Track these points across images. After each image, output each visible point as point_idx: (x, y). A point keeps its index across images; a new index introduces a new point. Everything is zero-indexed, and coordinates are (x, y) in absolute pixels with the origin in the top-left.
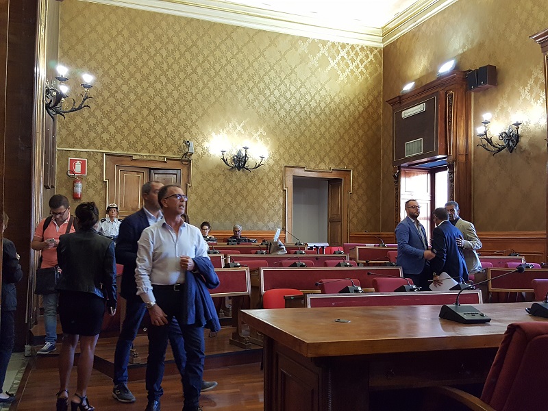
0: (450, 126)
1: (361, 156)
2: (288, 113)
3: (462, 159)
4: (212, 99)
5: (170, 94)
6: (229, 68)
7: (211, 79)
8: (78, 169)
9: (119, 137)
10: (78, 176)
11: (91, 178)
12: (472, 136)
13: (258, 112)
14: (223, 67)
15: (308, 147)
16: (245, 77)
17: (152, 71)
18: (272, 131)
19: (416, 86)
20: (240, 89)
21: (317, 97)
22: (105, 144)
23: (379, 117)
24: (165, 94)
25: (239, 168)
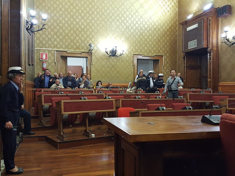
0: (209, 34)
1: (168, 49)
2: (135, 31)
3: (215, 49)
4: (101, 25)
5: (82, 24)
6: (108, 11)
7: (100, 16)
8: (44, 57)
9: (61, 43)
10: (44, 61)
11: (50, 61)
12: (220, 38)
13: (121, 30)
14: (106, 11)
15: (144, 45)
16: (115, 15)
17: (75, 14)
18: (127, 39)
19: (193, 16)
20: (113, 20)
21: (148, 23)
22: (55, 46)
23: (176, 31)
24: (80, 23)
25: (113, 56)
